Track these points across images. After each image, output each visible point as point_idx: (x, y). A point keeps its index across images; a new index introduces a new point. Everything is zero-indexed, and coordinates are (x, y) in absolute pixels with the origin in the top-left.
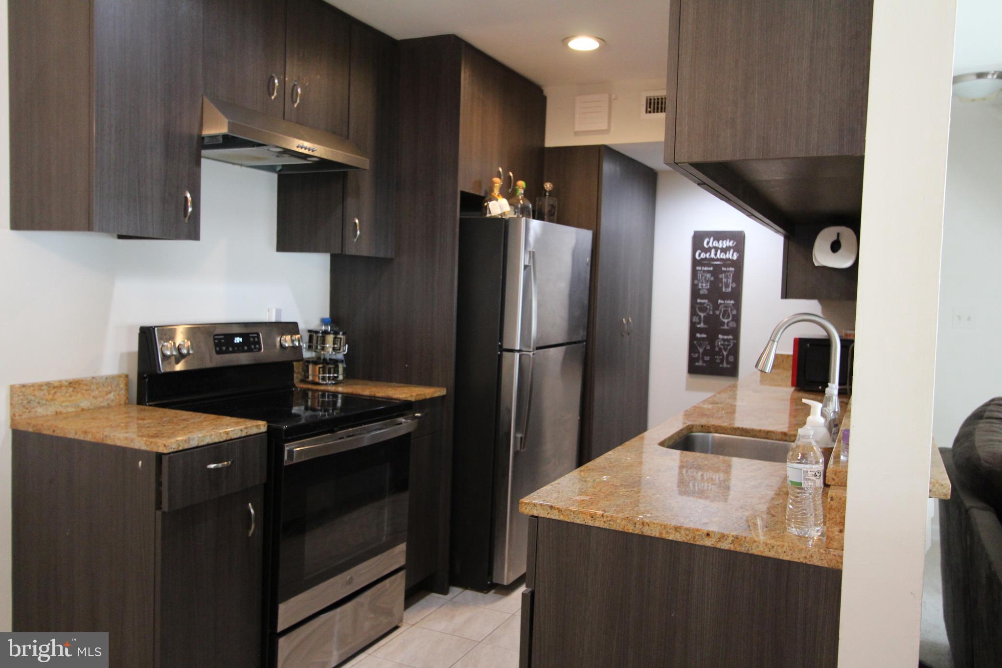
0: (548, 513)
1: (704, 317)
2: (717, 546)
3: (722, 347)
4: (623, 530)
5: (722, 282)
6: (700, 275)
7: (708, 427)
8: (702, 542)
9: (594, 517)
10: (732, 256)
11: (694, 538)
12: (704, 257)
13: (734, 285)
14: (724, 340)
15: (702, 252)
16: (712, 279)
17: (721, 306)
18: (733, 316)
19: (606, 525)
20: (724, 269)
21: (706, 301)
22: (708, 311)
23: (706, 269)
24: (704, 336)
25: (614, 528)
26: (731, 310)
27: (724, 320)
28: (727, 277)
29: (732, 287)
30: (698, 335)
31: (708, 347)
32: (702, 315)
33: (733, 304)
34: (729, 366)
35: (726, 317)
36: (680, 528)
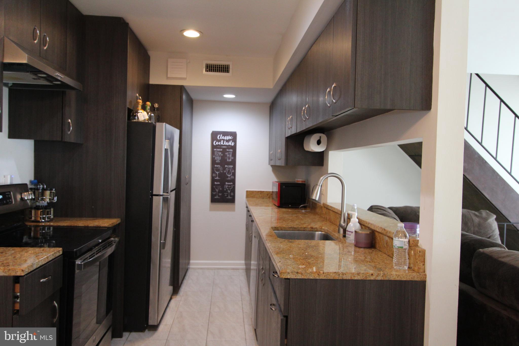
0: (296, 276)
1: (218, 174)
2: (376, 279)
3: (228, 188)
4: (333, 279)
5: (227, 157)
6: (216, 153)
7: (278, 228)
8: (369, 278)
9: (319, 274)
10: (231, 144)
11: (366, 277)
12: (218, 144)
13: (233, 158)
14: (228, 185)
15: (217, 142)
16: (222, 155)
17: (227, 168)
18: (233, 173)
19: (325, 278)
20: (227, 150)
21: (219, 166)
22: (220, 171)
23: (219, 150)
24: (219, 183)
25: (329, 279)
26: (232, 170)
27: (228, 175)
28: (229, 154)
29: (232, 159)
30: (216, 183)
31: (221, 189)
32: (217, 173)
33: (232, 167)
34: (231, 198)
35: (229, 173)
36: (360, 273)
